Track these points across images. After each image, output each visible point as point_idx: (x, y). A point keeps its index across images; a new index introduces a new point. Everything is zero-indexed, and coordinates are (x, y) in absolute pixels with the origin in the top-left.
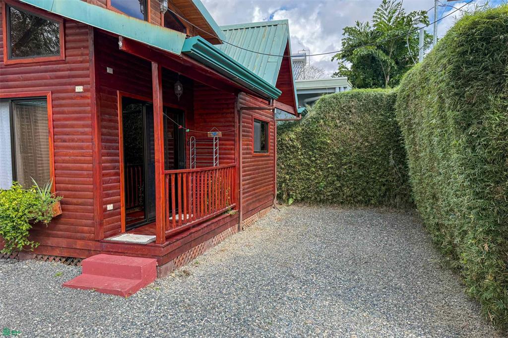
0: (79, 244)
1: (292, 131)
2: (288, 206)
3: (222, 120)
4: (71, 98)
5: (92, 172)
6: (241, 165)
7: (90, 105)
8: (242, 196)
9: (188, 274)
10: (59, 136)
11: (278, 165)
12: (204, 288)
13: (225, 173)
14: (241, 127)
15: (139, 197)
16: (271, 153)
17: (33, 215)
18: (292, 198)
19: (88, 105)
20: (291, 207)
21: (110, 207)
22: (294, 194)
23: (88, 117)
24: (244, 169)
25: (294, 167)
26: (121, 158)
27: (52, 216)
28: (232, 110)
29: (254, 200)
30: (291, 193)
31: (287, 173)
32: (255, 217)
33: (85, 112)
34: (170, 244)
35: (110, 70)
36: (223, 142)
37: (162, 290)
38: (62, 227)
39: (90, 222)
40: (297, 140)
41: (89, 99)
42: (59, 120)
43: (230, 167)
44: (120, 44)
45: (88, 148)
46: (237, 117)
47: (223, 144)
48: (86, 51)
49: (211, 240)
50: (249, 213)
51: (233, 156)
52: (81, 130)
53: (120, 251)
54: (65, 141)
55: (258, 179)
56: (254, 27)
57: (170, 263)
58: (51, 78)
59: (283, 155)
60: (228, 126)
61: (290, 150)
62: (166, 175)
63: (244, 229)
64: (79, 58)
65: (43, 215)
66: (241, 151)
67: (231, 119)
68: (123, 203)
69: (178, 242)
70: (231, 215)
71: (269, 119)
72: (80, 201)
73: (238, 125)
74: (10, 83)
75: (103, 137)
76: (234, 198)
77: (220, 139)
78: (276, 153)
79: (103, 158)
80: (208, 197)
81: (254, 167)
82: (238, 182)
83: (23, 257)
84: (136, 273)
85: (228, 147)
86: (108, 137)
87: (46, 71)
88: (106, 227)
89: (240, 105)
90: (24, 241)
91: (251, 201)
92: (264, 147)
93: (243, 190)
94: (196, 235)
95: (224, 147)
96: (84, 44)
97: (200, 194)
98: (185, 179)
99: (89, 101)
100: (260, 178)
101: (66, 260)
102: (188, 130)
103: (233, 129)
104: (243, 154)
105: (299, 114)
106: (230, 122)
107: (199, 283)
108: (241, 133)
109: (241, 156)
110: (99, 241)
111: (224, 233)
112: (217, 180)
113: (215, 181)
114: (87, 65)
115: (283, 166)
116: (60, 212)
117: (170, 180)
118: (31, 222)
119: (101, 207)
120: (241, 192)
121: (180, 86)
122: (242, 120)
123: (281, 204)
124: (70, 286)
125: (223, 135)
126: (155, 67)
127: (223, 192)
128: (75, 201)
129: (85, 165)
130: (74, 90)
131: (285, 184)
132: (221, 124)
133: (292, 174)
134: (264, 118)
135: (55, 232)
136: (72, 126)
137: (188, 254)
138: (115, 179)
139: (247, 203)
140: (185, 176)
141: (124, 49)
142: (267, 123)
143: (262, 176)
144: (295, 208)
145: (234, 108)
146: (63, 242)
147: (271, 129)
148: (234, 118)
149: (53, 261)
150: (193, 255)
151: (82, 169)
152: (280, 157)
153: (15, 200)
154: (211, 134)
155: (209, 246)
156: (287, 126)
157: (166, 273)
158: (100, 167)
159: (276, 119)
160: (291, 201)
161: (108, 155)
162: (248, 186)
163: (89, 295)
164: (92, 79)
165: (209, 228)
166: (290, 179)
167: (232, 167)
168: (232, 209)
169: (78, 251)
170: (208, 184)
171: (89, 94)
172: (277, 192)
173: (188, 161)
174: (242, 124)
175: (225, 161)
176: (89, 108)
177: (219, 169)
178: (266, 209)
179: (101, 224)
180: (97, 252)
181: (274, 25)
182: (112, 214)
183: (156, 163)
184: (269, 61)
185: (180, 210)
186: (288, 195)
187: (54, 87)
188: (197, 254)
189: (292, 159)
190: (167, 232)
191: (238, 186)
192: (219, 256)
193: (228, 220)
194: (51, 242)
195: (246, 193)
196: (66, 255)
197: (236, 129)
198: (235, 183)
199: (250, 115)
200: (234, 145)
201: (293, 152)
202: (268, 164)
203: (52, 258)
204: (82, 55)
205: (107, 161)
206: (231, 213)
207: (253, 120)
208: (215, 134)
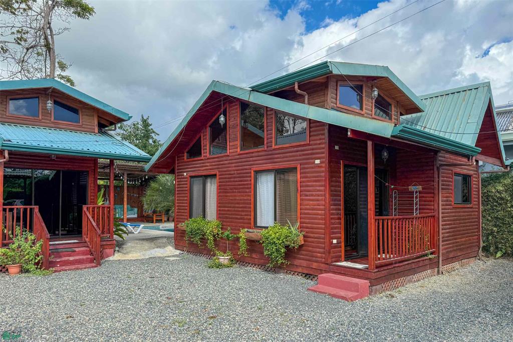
0: (315, 265)
1: (499, 183)
2: (495, 259)
3: (423, 176)
4: (312, 168)
5: (324, 217)
6: (441, 215)
7: (324, 173)
8: (441, 244)
9: (393, 297)
10: (304, 193)
11: (484, 217)
12: (406, 306)
13: (425, 222)
14: (440, 181)
15: (350, 238)
16: (475, 205)
17: (289, 243)
18: (501, 251)
19: (323, 172)
20: (500, 261)
21: (335, 241)
22: (504, 247)
23: (322, 180)
24: (444, 219)
25: (503, 219)
26: (342, 207)
27: (299, 244)
28: (431, 167)
29: (455, 248)
30: (500, 246)
31: (495, 226)
32: (456, 265)
33: (320, 176)
34: (378, 271)
35: (337, 148)
36: (423, 195)
37: (374, 302)
38: (304, 252)
39: (322, 250)
40: (506, 192)
41: (323, 168)
42: (304, 182)
43: (429, 217)
44: (349, 133)
45: (322, 200)
46: (437, 173)
47: (423, 197)
48: (323, 137)
49: (411, 276)
50: (448, 260)
51: (433, 207)
52: (318, 188)
53: (342, 272)
54: (307, 196)
55: (459, 229)
56: (454, 93)
57: (379, 286)
58: (300, 156)
59: (489, 207)
60: (428, 181)
61: (497, 202)
62: (376, 220)
63: (444, 273)
64: (318, 142)
65: (294, 243)
66: (441, 203)
67: (430, 175)
68: (343, 240)
69: (385, 271)
70: (430, 258)
71: (472, 172)
72: (316, 235)
73: (437, 179)
74: (275, 160)
75: (332, 193)
76: (434, 244)
77: (420, 192)
78: (481, 205)
79: (331, 207)
80: (409, 242)
81: (455, 218)
82: (438, 230)
83: (278, 271)
84: (356, 288)
85: (428, 199)
86: (335, 193)
87: (297, 151)
88: (332, 255)
89: (440, 162)
90: (282, 259)
91: (451, 249)
92: (466, 199)
93: (443, 238)
94: (399, 269)
95: (423, 199)
96: (322, 132)
97: (402, 239)
98: (389, 224)
99: (324, 169)
100: (462, 229)
101: (306, 276)
102: (393, 187)
103: (432, 183)
104: (443, 205)
105: (507, 166)
106: (431, 177)
107: (402, 303)
108: (440, 187)
109: (441, 207)
110: (327, 264)
111: (424, 273)
112: (416, 227)
113: (415, 228)
114: (323, 146)
115: (490, 218)
116: (303, 243)
117: (378, 223)
118: (287, 247)
119: (330, 241)
120: (441, 240)
121: (386, 152)
122: (441, 175)
123: (489, 257)
124: (312, 290)
125: (423, 189)
126: (370, 143)
127: (422, 239)
128: (312, 235)
129: (320, 212)
130: (314, 162)
131: (493, 237)
132: (421, 180)
133: (500, 227)
134: (465, 172)
135: (299, 256)
136: (312, 186)
137: (393, 283)
138: (337, 222)
139: (447, 250)
140: (389, 221)
141: (351, 136)
142: (470, 176)
143: (464, 227)
144: (505, 261)
145: (433, 166)
146: (304, 263)
147: (474, 181)
148: (434, 173)
149: (297, 276)
150: (397, 285)
151: (318, 214)
152: (486, 209)
153: (277, 232)
154: (412, 188)
155: (410, 281)
156: (494, 178)
157: (376, 293)
158: (329, 213)
159: (480, 171)
160: (499, 254)
161: (335, 205)
162: (448, 234)
163: (325, 296)
164: (326, 155)
165: (410, 266)
166: (499, 232)
167: (431, 217)
168: (432, 253)
169: (313, 270)
170: (408, 231)
171: (323, 165)
172: (482, 244)
173: (390, 211)
174: (441, 179)
175: (425, 211)
176: (323, 174)
177: (419, 218)
178: (469, 259)
179: (329, 253)
180: (326, 272)
181: (475, 89)
182: (336, 246)
183: (369, 211)
184: (469, 121)
185: (386, 251)
186: (497, 248)
187: (301, 161)
188: (399, 285)
189: (500, 211)
190: (376, 262)
191: (437, 233)
192: (419, 290)
193: (427, 262)
194: (297, 262)
195: (447, 241)
196: (306, 272)
197: (436, 184)
198: (434, 230)
199: (450, 170)
200: (433, 197)
201: (501, 204)
202: (471, 215)
203: (297, 273)
204: (320, 139)
205: (333, 209)
206: (430, 256)
207: (453, 174)
208: (416, 188)
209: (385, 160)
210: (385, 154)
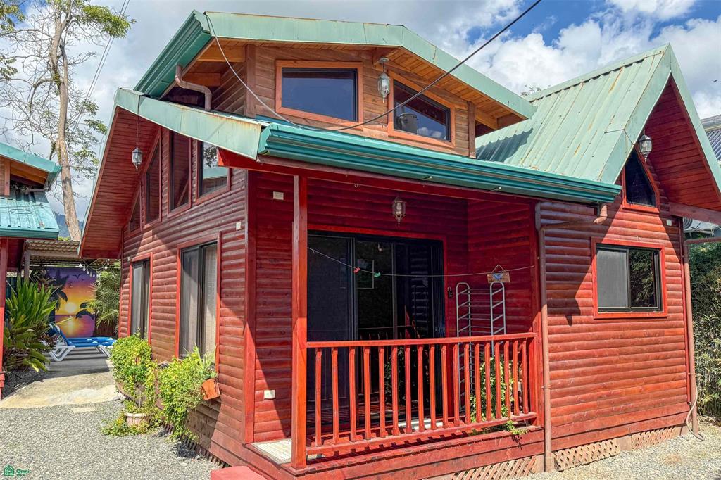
0: (232, 445)
4: (234, 239)
5: (243, 340)
6: (547, 336)
7: (244, 248)
8: (548, 400)
10: (224, 290)
14: (542, 261)
16: (671, 311)
21: (269, 394)
23: (243, 263)
29: (605, 409)
32: (612, 446)
33: (241, 256)
34: (313, 471)
35: (278, 196)
36: (513, 292)
39: (240, 413)
41: (244, 237)
42: (225, 268)
46: (536, 243)
47: (512, 295)
52: (238, 280)
54: (228, 296)
56: (599, 76)
63: (563, 468)
64: (239, 186)
70: (513, 435)
72: (235, 380)
77: (509, 287)
78: (690, 311)
79: (260, 319)
82: (541, 370)
85: (521, 300)
89: (541, 220)
95: (513, 300)
108: (543, 273)
110: (243, 445)
120: (548, 391)
121: (401, 204)
126: (296, 178)
128: (231, 379)
129: (239, 330)
130: (235, 227)
136: (233, 276)
142: (654, 250)
146: (221, 439)
147: (669, 261)
154: (492, 278)
161: (270, 315)
164: (246, 211)
171: (244, 232)
172: (697, 397)
174: (544, 256)
176: (244, 251)
178: (658, 432)
181: (638, 62)
184: (609, 129)
191: (541, 378)
193: (504, 443)
197: (533, 266)
198: (533, 372)
199: (582, 238)
206: (514, 431)
207: (594, 245)
208: (500, 277)
209: (399, 219)
210: (399, 207)
